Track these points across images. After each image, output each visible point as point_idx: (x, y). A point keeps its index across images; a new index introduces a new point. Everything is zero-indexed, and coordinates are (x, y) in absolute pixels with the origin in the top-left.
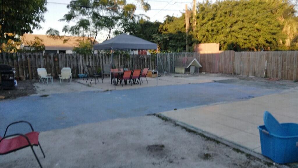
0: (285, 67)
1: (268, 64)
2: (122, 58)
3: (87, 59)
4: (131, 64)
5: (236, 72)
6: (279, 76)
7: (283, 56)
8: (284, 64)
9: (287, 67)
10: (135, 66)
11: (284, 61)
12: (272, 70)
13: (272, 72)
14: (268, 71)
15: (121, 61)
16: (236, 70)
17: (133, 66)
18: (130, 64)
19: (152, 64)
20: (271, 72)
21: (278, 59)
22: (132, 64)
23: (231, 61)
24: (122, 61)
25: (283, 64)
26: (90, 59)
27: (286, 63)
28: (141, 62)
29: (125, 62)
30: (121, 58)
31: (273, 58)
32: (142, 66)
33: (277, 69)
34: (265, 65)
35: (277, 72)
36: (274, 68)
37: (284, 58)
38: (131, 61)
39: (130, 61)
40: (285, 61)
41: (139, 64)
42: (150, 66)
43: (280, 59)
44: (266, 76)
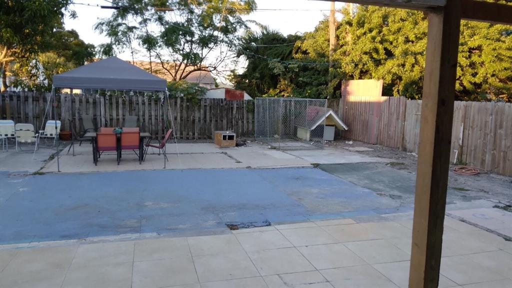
0: (501, 143)
1: (467, 131)
2: (184, 105)
3: (114, 106)
4: (202, 117)
5: (408, 146)
6: (486, 162)
7: (497, 114)
8: (498, 136)
9: (503, 143)
10: (211, 121)
11: (498, 127)
12: (473, 148)
13: (473, 153)
14: (465, 148)
15: (181, 111)
16: (408, 141)
17: (205, 121)
18: (199, 118)
19: (248, 119)
20: (471, 150)
21: (486, 122)
22: (205, 117)
23: (400, 121)
24: (184, 112)
25: (495, 134)
26: (121, 106)
27: (502, 132)
28: (224, 113)
29: (190, 112)
30: (181, 106)
31: (476, 118)
32: (225, 122)
33: (485, 145)
34: (459, 134)
35: (484, 153)
36: (478, 142)
37: (499, 121)
38: (202, 111)
39: (200, 111)
40: (501, 127)
41: (219, 117)
42: (243, 122)
43: (492, 120)
44: (461, 161)
